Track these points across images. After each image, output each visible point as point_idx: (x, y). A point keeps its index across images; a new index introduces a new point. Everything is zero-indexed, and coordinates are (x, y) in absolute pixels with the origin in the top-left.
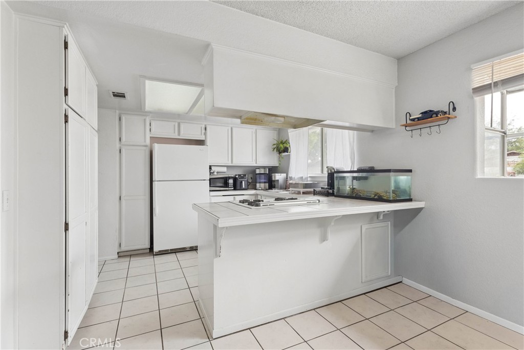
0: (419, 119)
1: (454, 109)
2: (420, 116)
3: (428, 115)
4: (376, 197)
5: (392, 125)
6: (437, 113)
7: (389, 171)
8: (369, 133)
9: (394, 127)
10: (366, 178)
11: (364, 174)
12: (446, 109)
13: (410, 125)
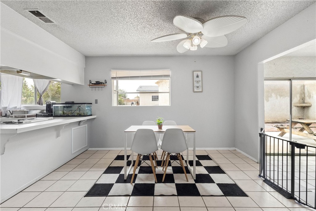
0: (95, 84)
1: (106, 82)
2: (95, 83)
3: (98, 83)
4: (78, 115)
5: (83, 84)
6: (101, 83)
7: (85, 104)
8: (71, 85)
9: (84, 85)
10: (71, 107)
11: (70, 105)
12: (104, 82)
13: (91, 85)
